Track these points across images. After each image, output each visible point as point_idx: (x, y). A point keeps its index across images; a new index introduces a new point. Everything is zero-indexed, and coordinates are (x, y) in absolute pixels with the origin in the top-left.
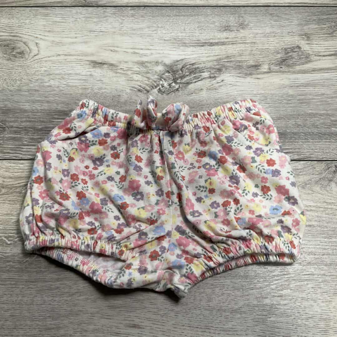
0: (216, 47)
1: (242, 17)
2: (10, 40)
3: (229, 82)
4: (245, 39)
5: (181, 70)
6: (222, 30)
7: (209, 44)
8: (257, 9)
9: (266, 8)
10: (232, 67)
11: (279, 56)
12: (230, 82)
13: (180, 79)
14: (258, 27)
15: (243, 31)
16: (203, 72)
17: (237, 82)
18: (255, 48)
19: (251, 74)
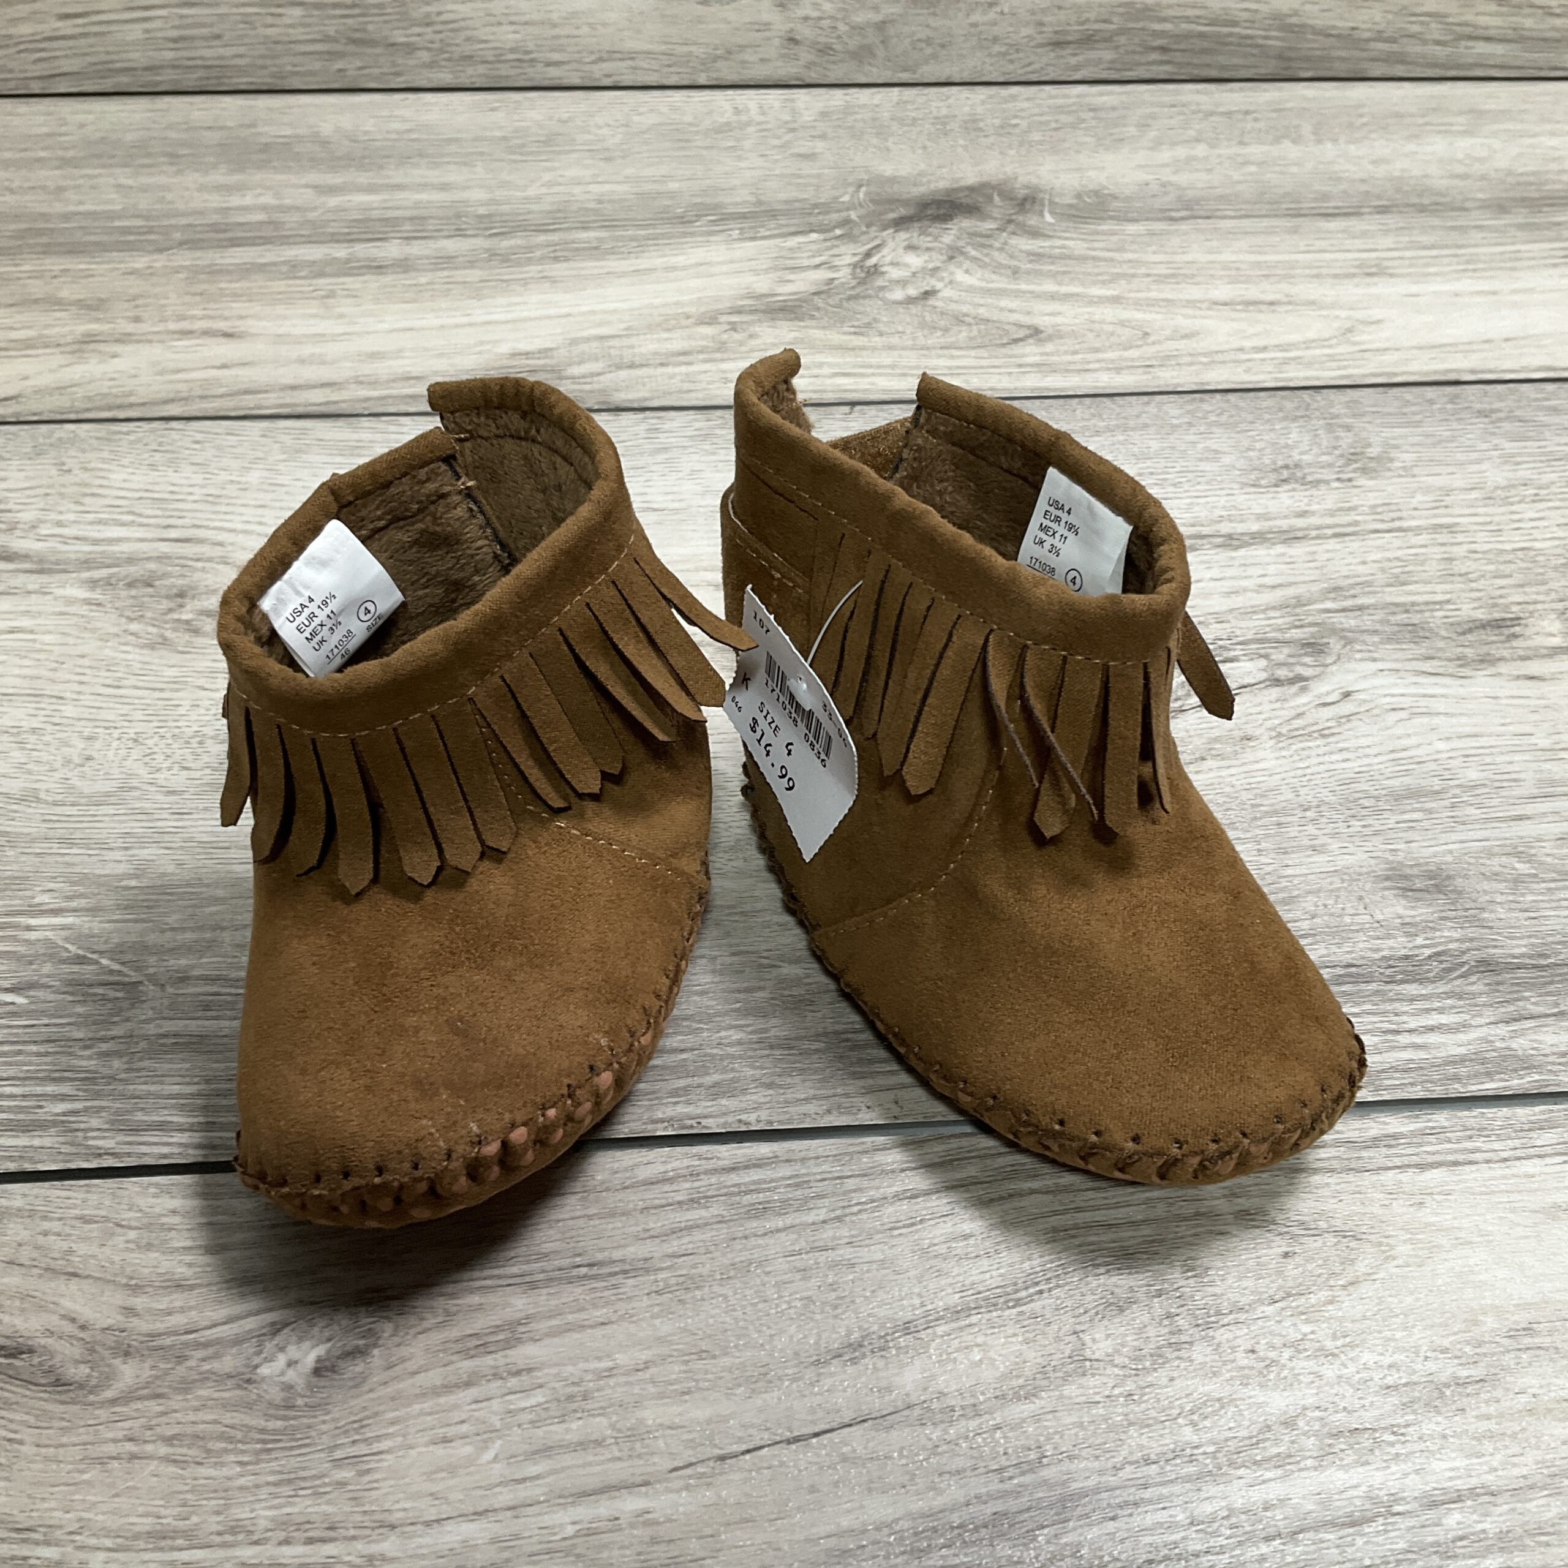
2: (161, 558)
6: (1263, 482)
7: (1219, 540)
9: (1449, 389)
10: (1375, 632)
14: (1440, 463)
15: (1371, 483)
17: (1425, 696)
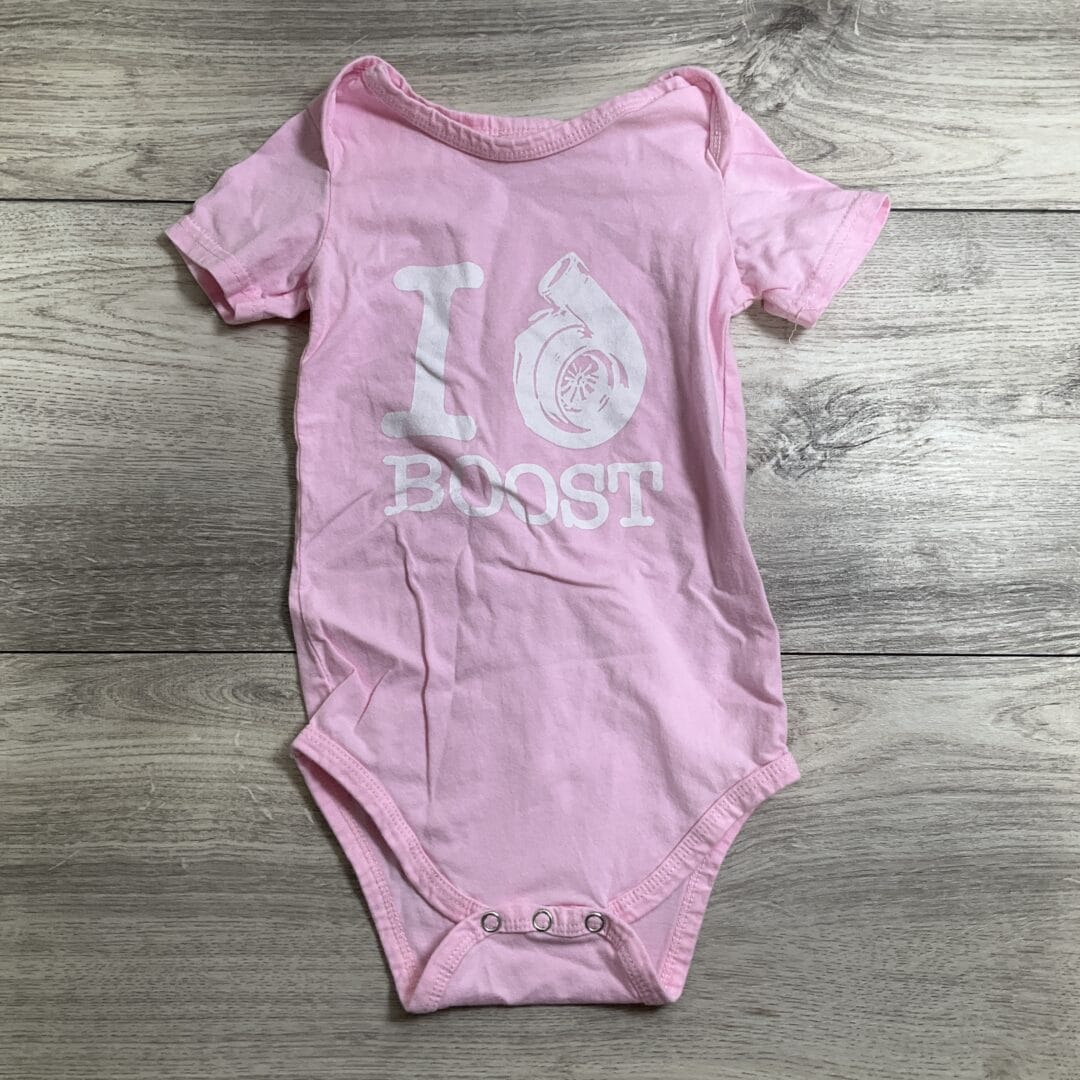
0: (911, 342)
1: (978, 246)
3: (942, 446)
4: (983, 317)
5: (827, 407)
8: (1016, 218)
11: (1065, 369)
12: (946, 445)
13: (825, 436)
16: (883, 415)
18: (1006, 346)
19: (994, 421)
